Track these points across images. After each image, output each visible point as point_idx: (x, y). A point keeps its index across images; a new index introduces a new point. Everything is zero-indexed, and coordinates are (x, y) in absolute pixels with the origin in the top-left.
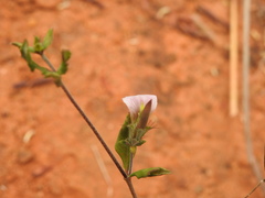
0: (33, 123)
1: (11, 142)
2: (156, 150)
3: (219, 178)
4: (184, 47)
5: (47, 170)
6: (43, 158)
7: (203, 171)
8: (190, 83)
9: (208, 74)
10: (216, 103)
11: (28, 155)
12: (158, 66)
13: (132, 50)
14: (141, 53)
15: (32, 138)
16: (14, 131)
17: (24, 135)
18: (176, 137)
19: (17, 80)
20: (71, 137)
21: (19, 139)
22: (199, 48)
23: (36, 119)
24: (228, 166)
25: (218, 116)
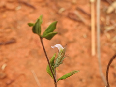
0: (6, 61)
3: (88, 83)
4: (71, 25)
5: (13, 81)
6: (11, 76)
7: (81, 80)
8: (74, 41)
9: (82, 37)
10: (86, 50)
11: (4, 75)
12: (60, 34)
15: (6, 67)
17: (2, 66)
18: (69, 65)
20: (23, 66)
22: (78, 26)
23: (7, 59)
24: (92, 78)
25: (87, 55)
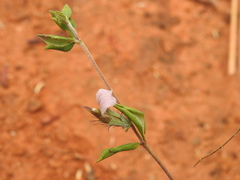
0: (44, 75)
1: (23, 92)
2: (158, 103)
3: (216, 132)
4: (188, 11)
6: (52, 108)
8: (192, 43)
9: (209, 36)
10: (216, 63)
11: (38, 104)
12: (162, 27)
13: (139, 12)
14: (147, 15)
15: (43, 89)
16: (26, 83)
17: (35, 86)
18: (177, 92)
19: (32, 36)
20: (79, 89)
21: (30, 90)
22: (202, 12)
23: (46, 72)
24: (225, 121)
25: (217, 74)
